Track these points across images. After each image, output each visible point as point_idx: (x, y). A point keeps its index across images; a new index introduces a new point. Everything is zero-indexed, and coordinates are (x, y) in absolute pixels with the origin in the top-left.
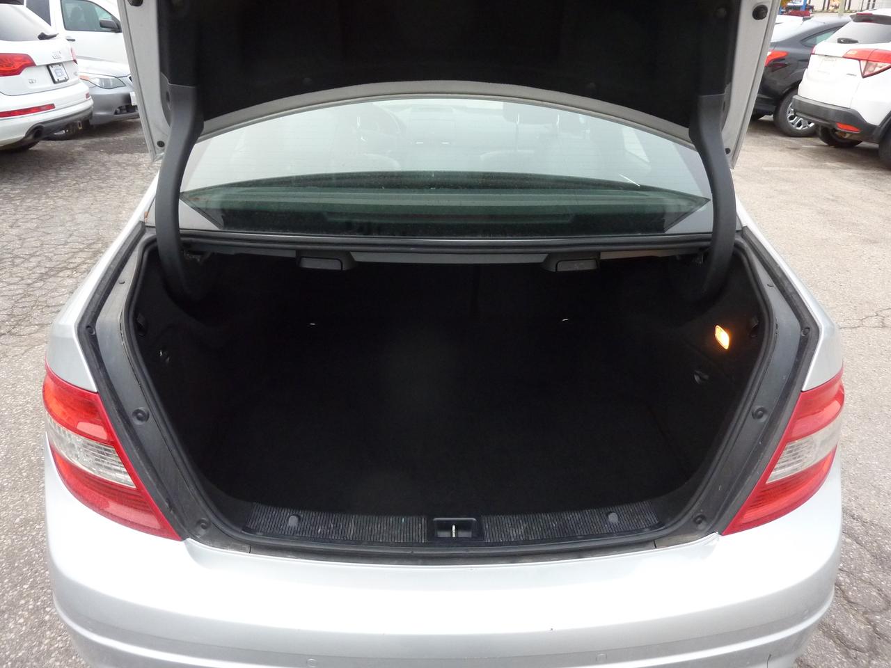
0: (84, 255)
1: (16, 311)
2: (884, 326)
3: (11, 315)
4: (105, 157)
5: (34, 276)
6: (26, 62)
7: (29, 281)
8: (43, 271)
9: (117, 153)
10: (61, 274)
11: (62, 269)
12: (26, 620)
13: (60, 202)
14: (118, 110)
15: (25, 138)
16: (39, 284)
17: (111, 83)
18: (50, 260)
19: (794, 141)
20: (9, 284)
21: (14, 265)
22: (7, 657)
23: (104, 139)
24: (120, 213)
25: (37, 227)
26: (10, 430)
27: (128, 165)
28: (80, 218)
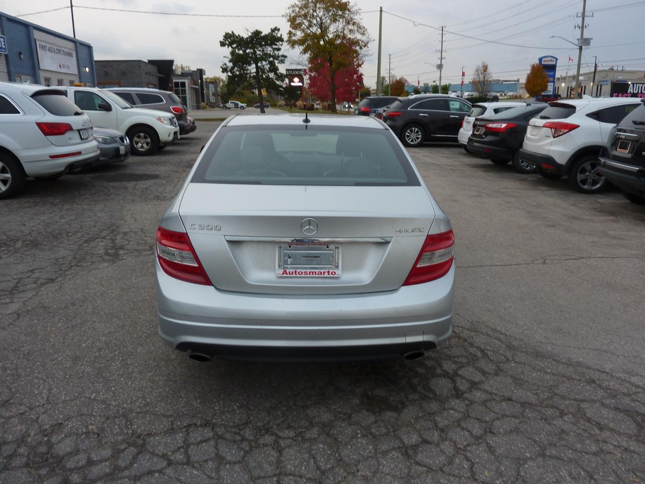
0: (107, 232)
1: (76, 256)
2: (544, 263)
3: (75, 258)
4: (106, 184)
5: (82, 241)
6: (67, 128)
7: (80, 243)
8: (86, 239)
9: (112, 182)
10: (97, 240)
11: (96, 238)
12: (120, 363)
13: (85, 207)
14: (112, 157)
15: (64, 170)
16: (86, 245)
17: (108, 141)
18: (88, 234)
19: (524, 176)
20: (69, 244)
21: (68, 236)
22: (115, 374)
23: (102, 174)
24: (122, 212)
25: (76, 219)
26: (91, 301)
27: (120, 188)
28: (99, 214)
